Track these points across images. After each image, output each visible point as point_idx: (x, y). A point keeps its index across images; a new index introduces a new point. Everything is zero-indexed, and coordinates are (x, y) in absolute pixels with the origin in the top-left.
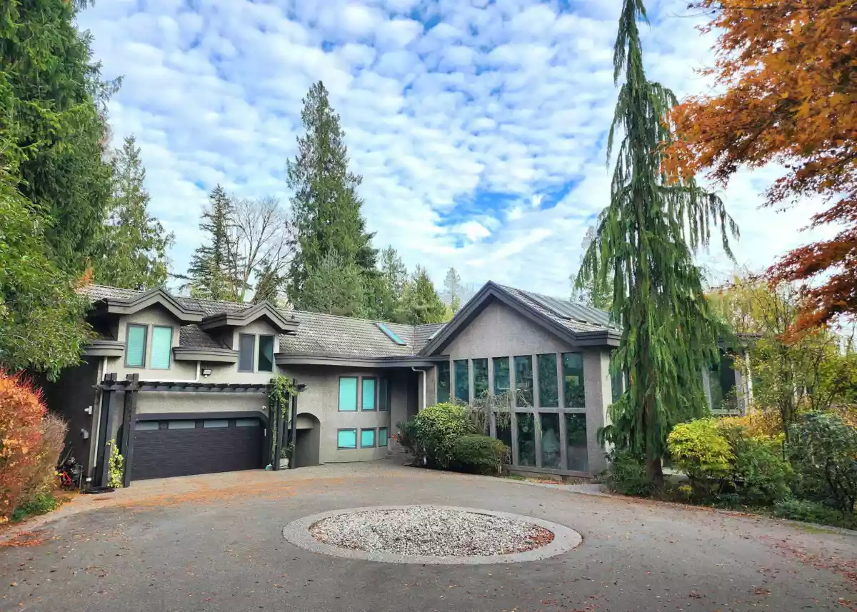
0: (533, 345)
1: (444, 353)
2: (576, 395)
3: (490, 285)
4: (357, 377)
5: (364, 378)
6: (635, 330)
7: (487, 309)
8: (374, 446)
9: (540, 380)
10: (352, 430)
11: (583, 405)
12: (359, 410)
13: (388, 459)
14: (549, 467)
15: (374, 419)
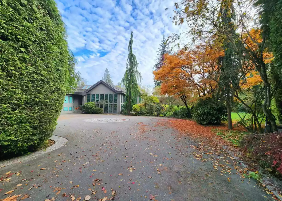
0: (109, 92)
1: (89, 92)
2: (116, 101)
3: (101, 80)
4: (68, 96)
5: (70, 96)
6: (129, 91)
7: (100, 85)
8: (72, 110)
9: (109, 98)
10: (67, 107)
11: (117, 102)
12: (69, 103)
13: (74, 113)
14: (110, 112)
15: (72, 105)
